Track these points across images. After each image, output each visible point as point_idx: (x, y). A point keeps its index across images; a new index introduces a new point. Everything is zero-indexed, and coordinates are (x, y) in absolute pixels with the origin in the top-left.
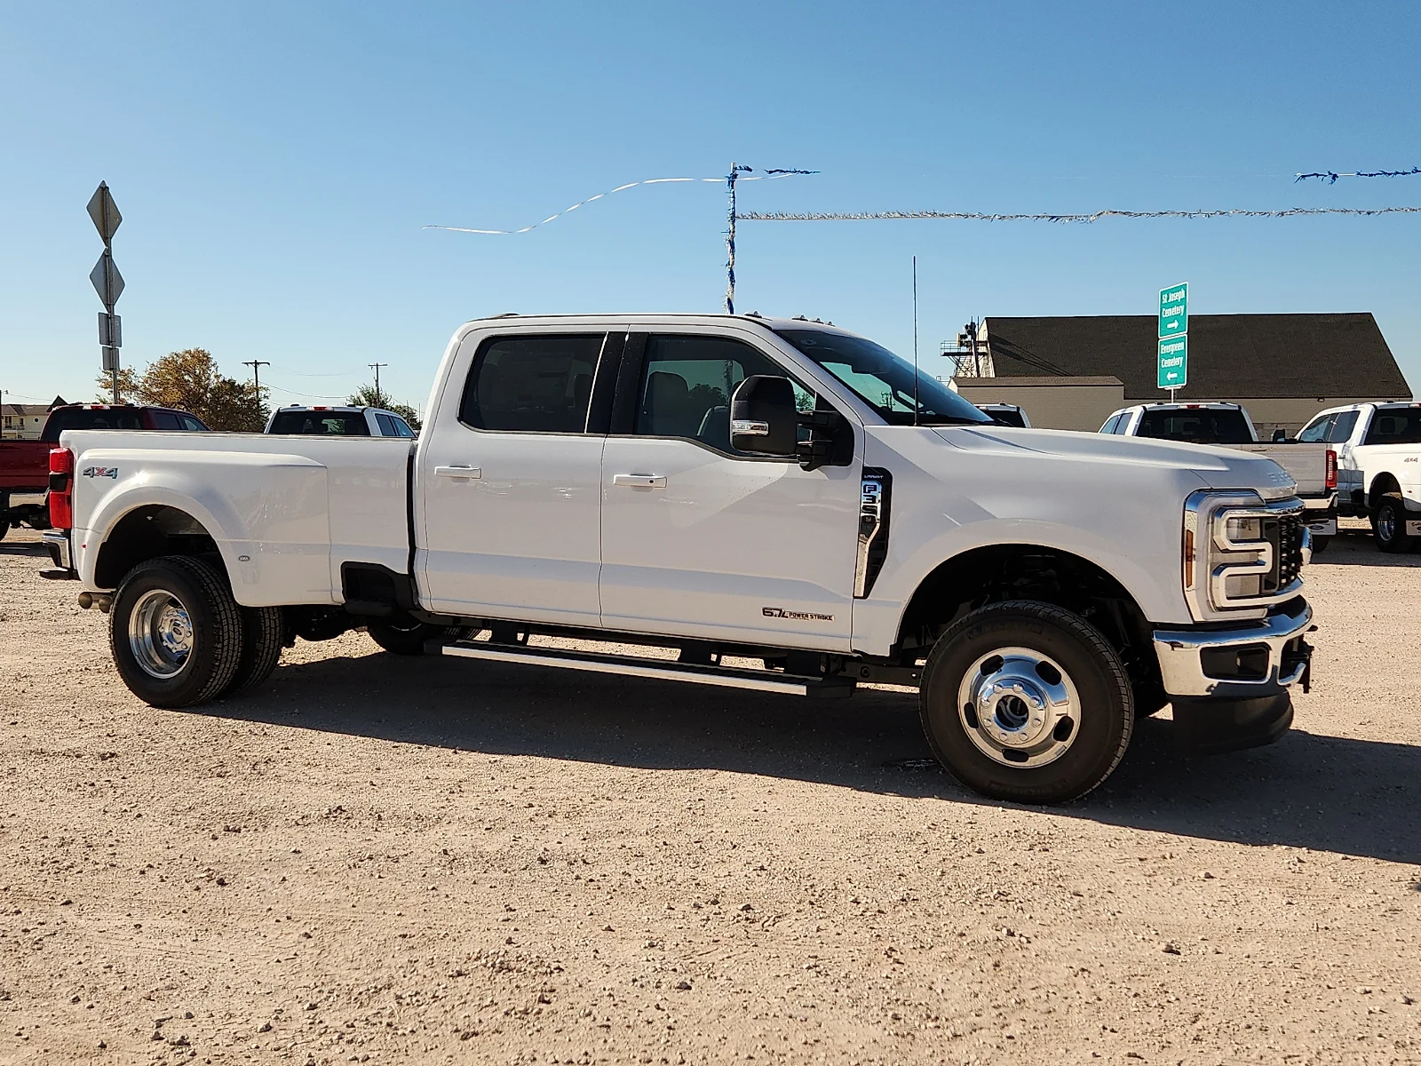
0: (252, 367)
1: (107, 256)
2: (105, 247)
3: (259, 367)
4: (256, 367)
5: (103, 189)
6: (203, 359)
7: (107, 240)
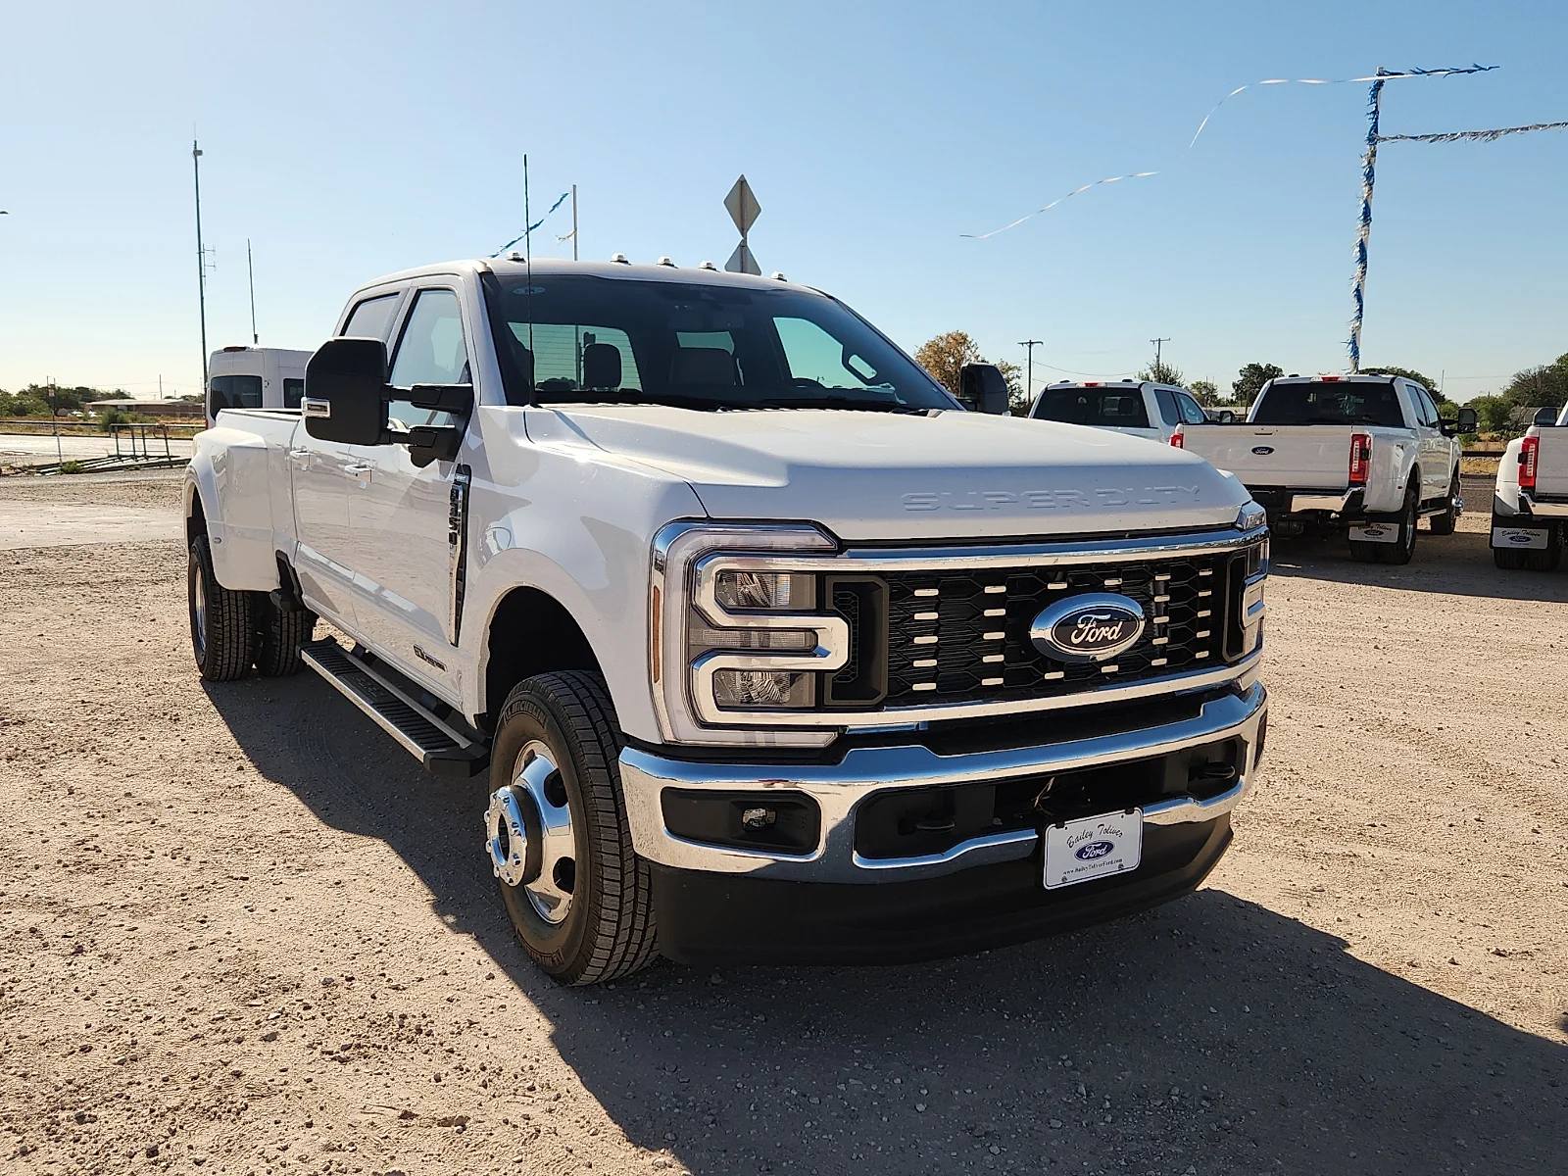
0: (1026, 346)
1: (743, 246)
2: (742, 238)
3: (1033, 347)
4: (1030, 347)
5: (742, 182)
6: (962, 340)
7: (743, 231)
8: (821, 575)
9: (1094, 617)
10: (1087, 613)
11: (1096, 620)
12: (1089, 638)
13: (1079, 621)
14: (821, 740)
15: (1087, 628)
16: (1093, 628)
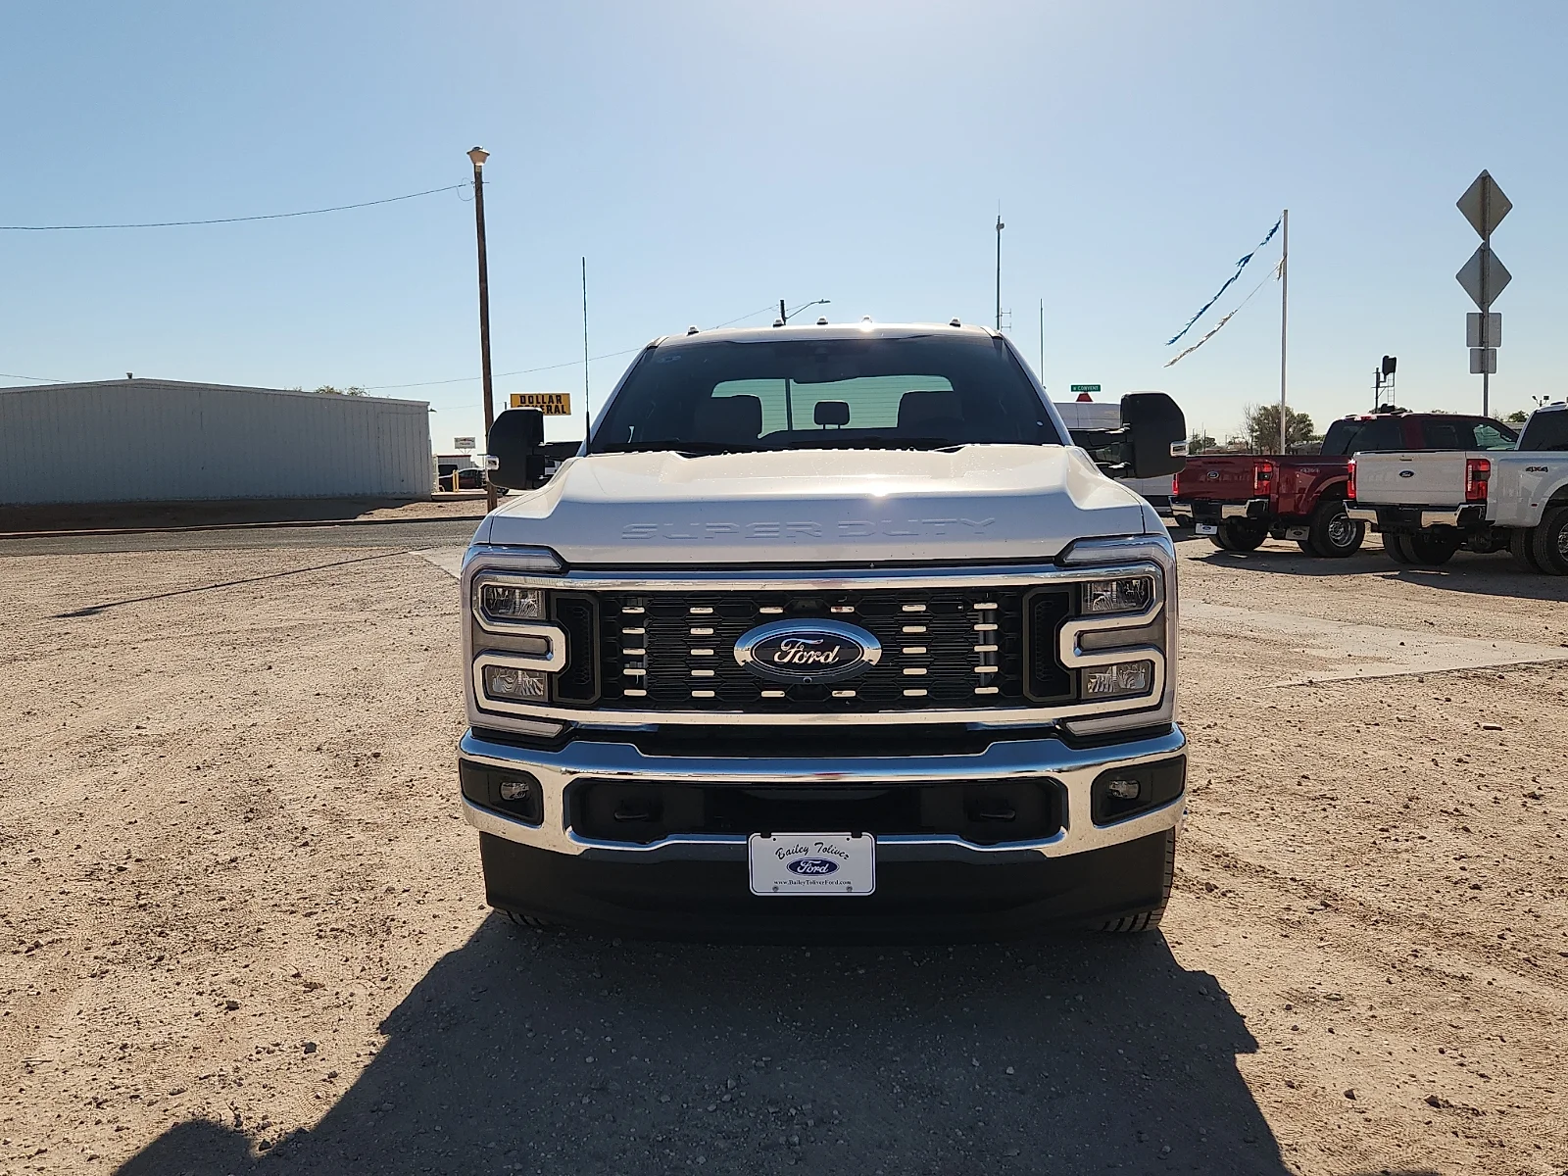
8: (548, 592)
9: (802, 641)
10: (793, 636)
11: (803, 643)
12: (796, 660)
13: (783, 644)
14: (554, 730)
15: (793, 651)
16: (800, 651)
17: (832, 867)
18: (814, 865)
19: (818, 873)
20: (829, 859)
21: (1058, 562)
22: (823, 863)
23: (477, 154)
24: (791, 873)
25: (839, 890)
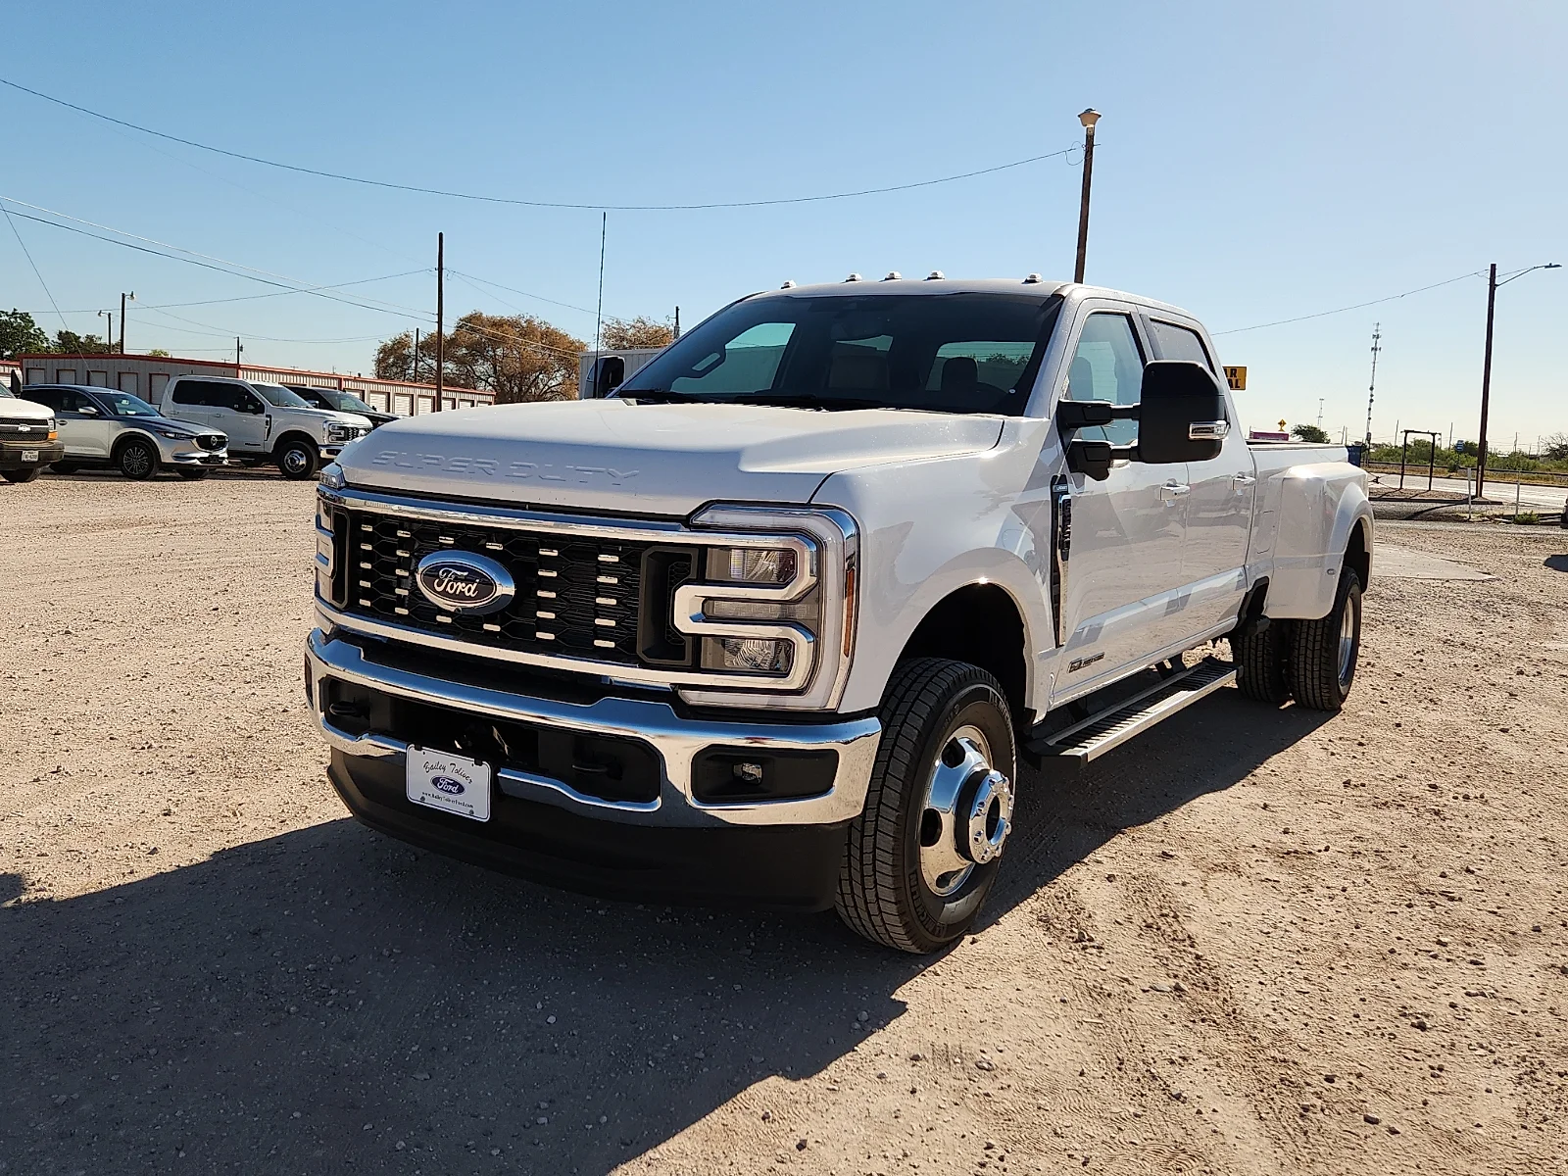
17: (461, 789)
18: (449, 784)
19: (450, 791)
20: (459, 781)
21: (686, 522)
22: (455, 784)
23: (1088, 116)
24: (433, 787)
25: (464, 812)
